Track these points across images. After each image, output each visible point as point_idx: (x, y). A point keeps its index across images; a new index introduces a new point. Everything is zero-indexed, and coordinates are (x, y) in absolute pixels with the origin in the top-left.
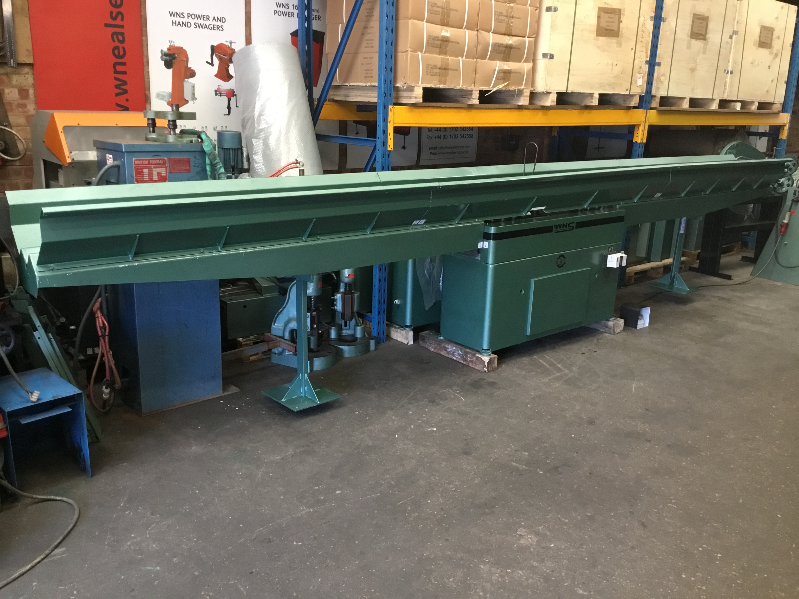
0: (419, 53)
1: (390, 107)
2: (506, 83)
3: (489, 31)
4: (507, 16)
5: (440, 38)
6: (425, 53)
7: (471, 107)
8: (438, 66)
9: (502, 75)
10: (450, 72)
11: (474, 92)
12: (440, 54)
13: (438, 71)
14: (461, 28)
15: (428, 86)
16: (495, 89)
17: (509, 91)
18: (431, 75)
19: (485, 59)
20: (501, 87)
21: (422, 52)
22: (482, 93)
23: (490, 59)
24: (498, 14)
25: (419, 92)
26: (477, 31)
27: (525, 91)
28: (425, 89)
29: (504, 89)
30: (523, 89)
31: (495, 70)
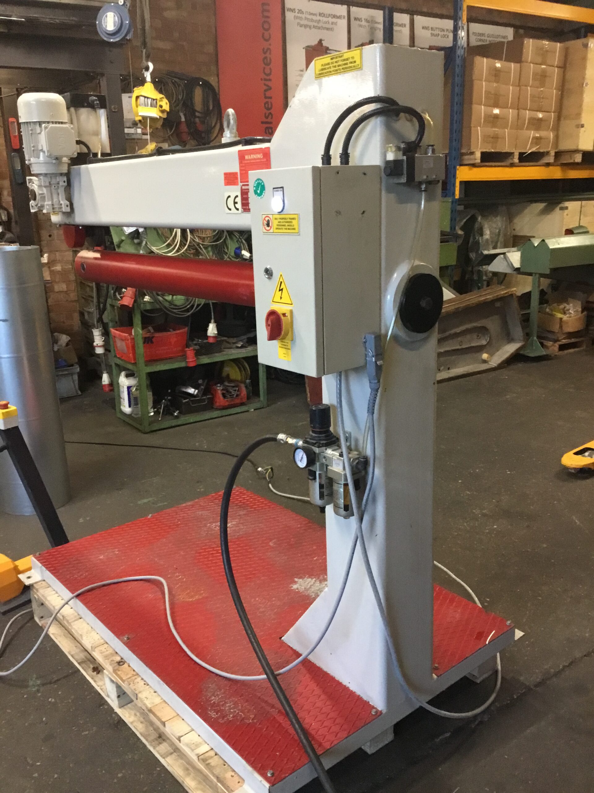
0: (479, 128)
1: (458, 167)
2: (538, 147)
3: (526, 109)
4: (539, 98)
5: (493, 116)
6: (483, 127)
7: (512, 165)
8: (492, 136)
9: (535, 141)
10: (499, 140)
11: (515, 154)
12: (492, 127)
13: (491, 139)
14: (507, 107)
15: (485, 150)
16: (530, 152)
17: (539, 153)
18: (487, 143)
19: (523, 129)
20: (534, 149)
21: (480, 127)
22: (521, 154)
23: (527, 129)
24: (533, 96)
25: (478, 155)
26: (518, 109)
27: (551, 152)
28: (482, 153)
29: (536, 151)
30: (551, 150)
31: (530, 137)
